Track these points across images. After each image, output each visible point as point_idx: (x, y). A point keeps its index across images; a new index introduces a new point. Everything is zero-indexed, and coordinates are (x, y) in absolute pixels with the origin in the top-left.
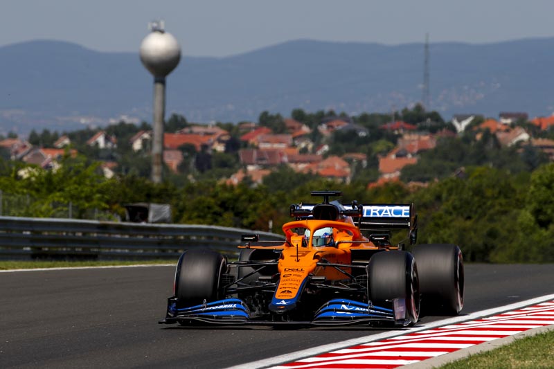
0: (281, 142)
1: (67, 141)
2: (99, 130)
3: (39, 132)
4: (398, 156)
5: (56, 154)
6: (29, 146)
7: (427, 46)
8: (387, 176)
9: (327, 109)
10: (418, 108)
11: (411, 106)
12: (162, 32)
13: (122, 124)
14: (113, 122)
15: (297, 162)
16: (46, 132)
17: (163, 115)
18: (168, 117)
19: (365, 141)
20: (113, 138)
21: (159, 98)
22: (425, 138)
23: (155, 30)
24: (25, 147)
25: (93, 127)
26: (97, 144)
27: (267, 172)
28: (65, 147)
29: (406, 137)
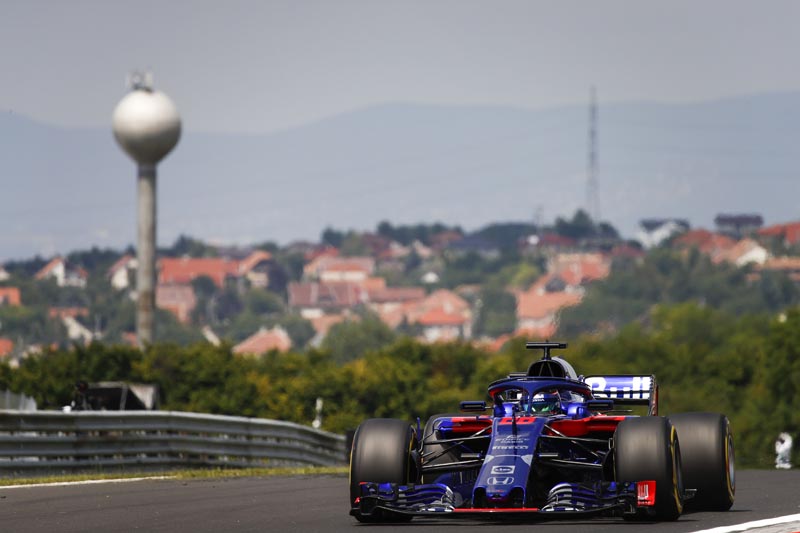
0: (355, 269)
1: (2, 275)
2: (58, 257)
4: (550, 289)
7: (593, 108)
8: (529, 325)
10: (581, 216)
11: (569, 214)
12: (148, 90)
13: (95, 251)
15: (381, 301)
19: (494, 267)
20: (80, 267)
21: (145, 200)
22: (593, 259)
23: (137, 87)
25: (46, 254)
26: (54, 279)
27: (334, 320)
29: (563, 258)
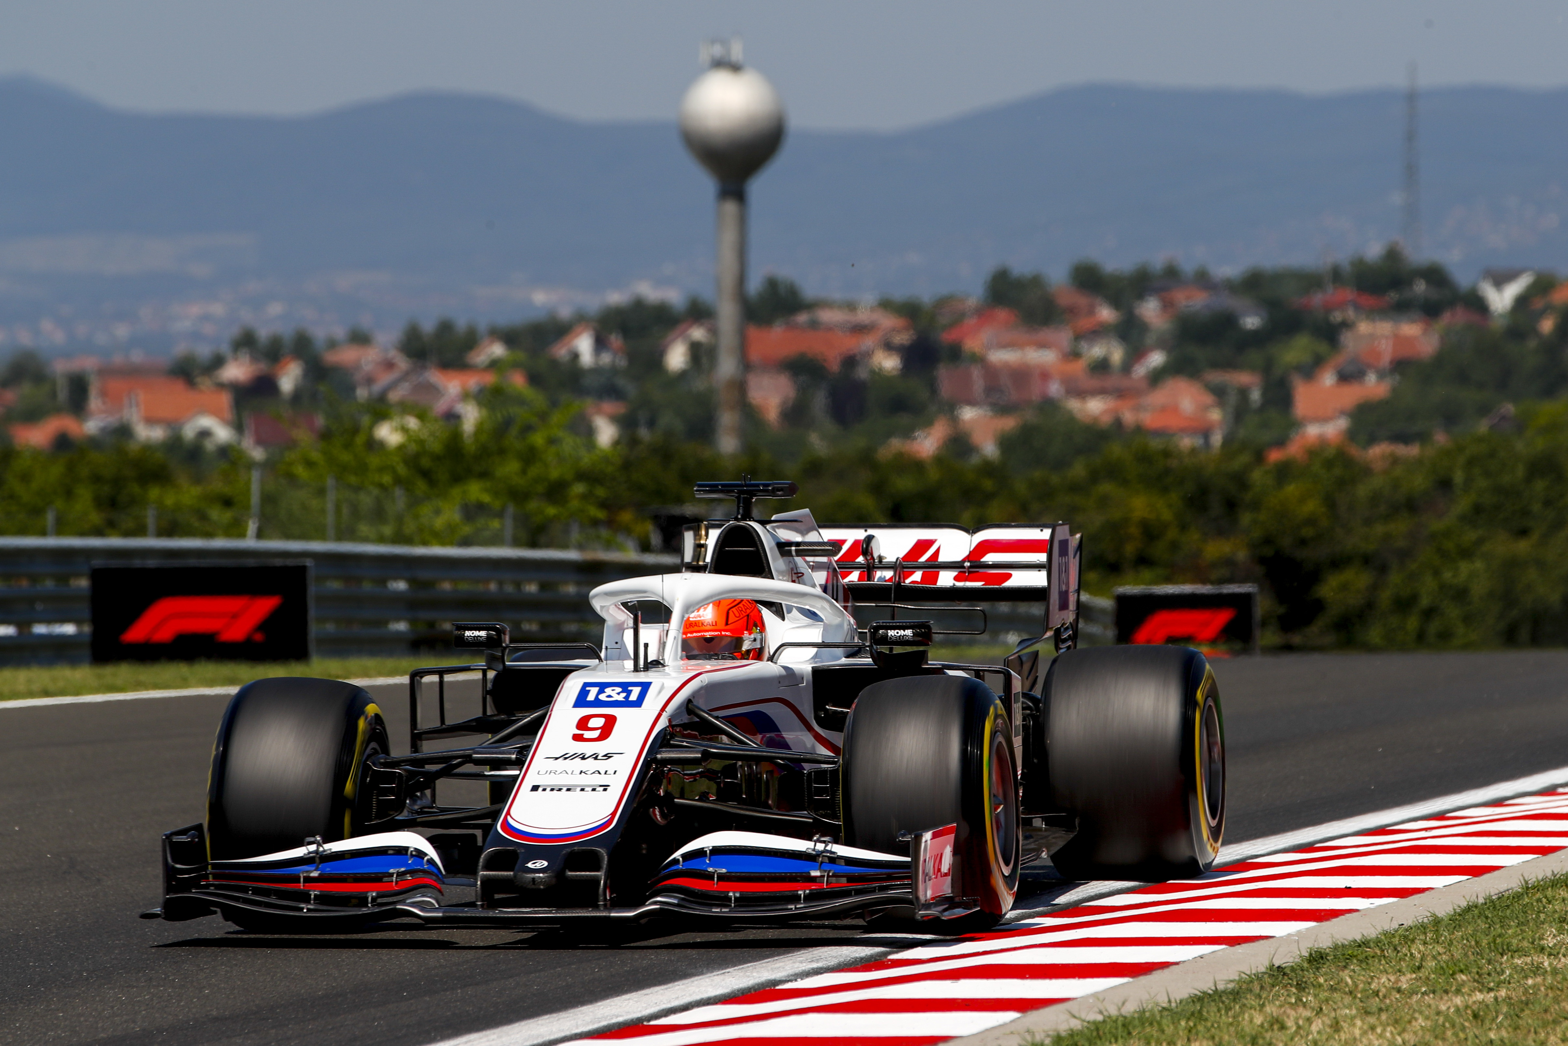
0: (1042, 345)
1: (498, 350)
2: (580, 320)
3: (428, 326)
4: (1345, 378)
5: (473, 382)
6: (403, 363)
7: (1411, 97)
8: (1313, 431)
9: (1157, 260)
10: (1392, 255)
11: (1374, 251)
12: (735, 68)
13: (638, 305)
14: (616, 298)
15: (1082, 394)
16: (445, 328)
17: (741, 279)
18: (755, 285)
19: (1257, 339)
20: (615, 340)
21: (729, 237)
22: (1411, 329)
23: (719, 64)
24: (389, 365)
25: (565, 313)
26: (576, 356)
27: (1009, 423)
28: (494, 365)
29: (1364, 327)
